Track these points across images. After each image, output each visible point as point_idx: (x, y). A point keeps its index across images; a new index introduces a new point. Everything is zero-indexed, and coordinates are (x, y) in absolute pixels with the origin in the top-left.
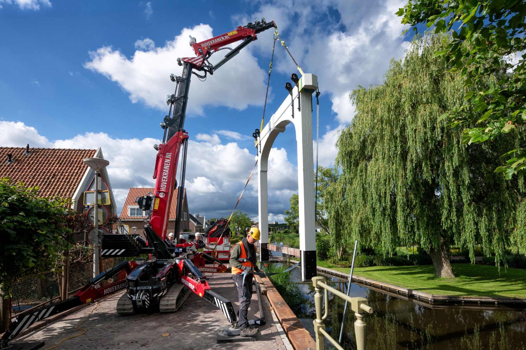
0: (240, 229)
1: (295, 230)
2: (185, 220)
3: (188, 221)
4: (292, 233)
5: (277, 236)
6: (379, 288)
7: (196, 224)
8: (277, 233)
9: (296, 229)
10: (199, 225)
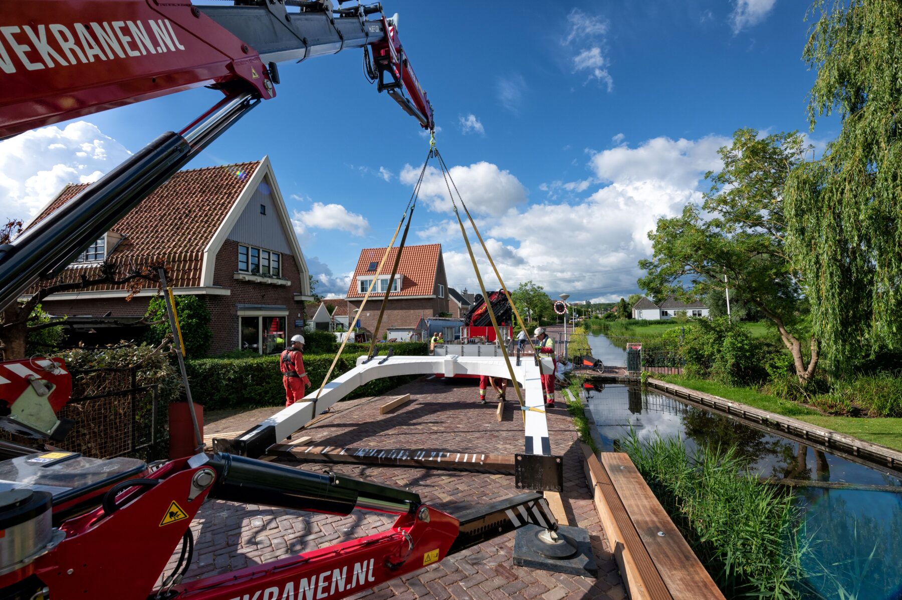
0: (531, 312)
1: (626, 314)
2: (440, 296)
3: (446, 299)
4: (619, 317)
5: (593, 323)
6: (724, 411)
7: (460, 305)
8: (593, 319)
9: (627, 312)
10: (465, 306)
